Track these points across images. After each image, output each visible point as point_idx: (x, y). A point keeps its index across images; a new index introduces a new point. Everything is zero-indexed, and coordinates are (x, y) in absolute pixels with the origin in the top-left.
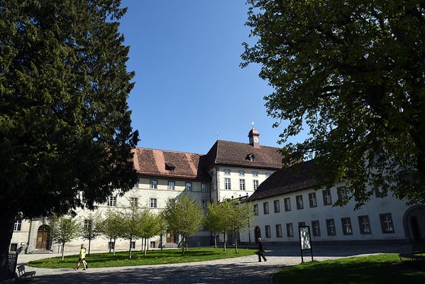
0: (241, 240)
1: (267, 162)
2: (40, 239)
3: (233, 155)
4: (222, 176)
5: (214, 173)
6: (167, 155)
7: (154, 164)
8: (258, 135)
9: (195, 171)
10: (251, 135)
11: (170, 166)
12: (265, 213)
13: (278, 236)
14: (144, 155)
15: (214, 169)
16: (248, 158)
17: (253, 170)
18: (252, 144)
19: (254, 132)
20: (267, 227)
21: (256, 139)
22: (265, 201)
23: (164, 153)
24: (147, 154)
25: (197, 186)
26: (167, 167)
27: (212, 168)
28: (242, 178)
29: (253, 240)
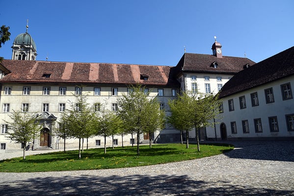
0: (208, 136)
1: (230, 68)
2: (43, 139)
3: (198, 64)
4: (189, 81)
5: (182, 80)
6: (142, 68)
7: (130, 75)
8: (220, 47)
9: (166, 79)
10: (214, 47)
11: (144, 76)
12: (230, 110)
13: (244, 131)
14: (123, 69)
15: (182, 76)
16: (212, 65)
17: (217, 75)
18: (215, 55)
19: (216, 45)
20: (233, 124)
21: (218, 51)
22: (230, 98)
23: (140, 67)
24: (125, 68)
25: (168, 92)
26: (142, 77)
27: (180, 75)
28: (207, 82)
29: (219, 136)
